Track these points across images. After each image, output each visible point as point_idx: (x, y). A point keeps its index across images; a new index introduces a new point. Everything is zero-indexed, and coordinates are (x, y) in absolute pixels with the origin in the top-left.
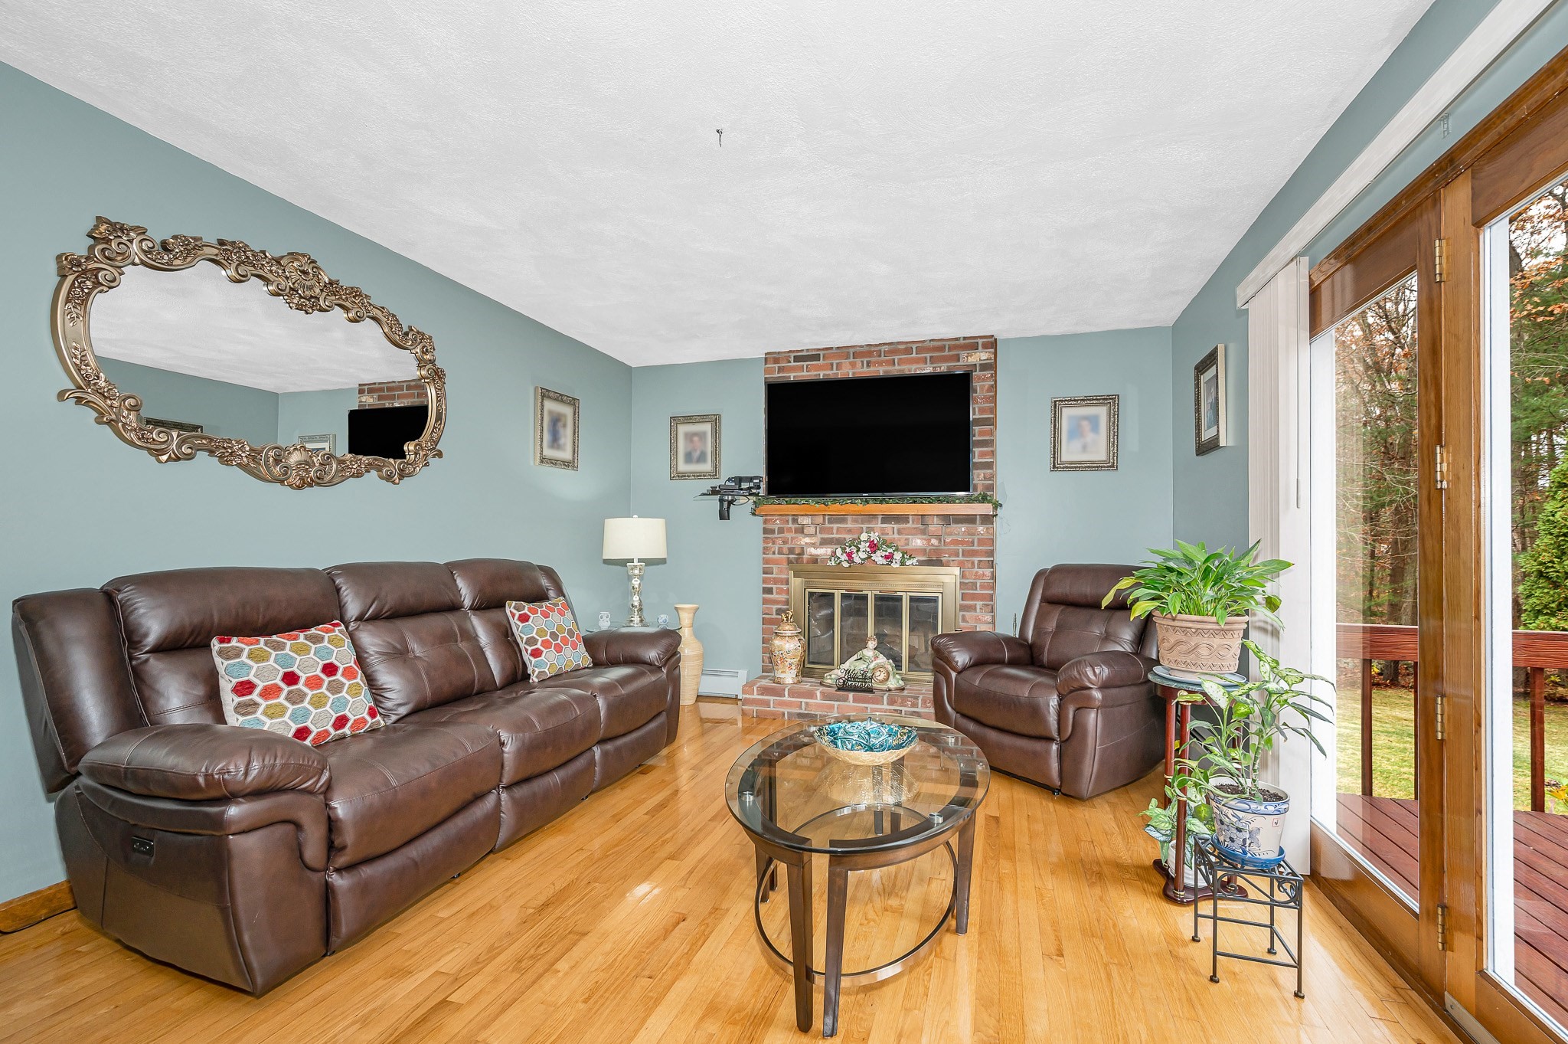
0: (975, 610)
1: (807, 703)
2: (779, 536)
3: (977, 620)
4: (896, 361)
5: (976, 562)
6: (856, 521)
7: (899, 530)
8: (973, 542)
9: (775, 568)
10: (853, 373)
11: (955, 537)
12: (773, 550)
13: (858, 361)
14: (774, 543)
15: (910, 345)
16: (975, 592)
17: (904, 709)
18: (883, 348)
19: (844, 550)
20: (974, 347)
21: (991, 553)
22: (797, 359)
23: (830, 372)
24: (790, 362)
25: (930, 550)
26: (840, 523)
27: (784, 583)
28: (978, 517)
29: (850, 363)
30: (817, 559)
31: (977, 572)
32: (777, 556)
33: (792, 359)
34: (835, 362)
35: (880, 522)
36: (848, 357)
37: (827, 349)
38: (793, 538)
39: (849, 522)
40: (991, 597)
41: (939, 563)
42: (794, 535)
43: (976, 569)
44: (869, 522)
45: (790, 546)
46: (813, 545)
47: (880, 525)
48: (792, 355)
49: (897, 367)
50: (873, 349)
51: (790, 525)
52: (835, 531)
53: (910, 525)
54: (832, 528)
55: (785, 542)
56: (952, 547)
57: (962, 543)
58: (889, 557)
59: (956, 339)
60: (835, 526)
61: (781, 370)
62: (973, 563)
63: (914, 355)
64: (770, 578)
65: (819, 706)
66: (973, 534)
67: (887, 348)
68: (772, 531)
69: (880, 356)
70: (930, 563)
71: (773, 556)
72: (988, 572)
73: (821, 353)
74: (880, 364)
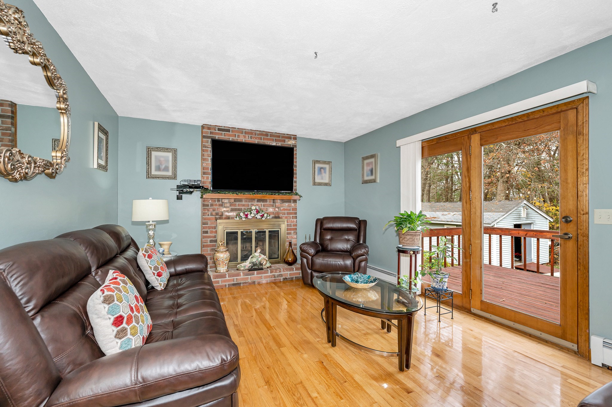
0: (291, 234)
1: (237, 279)
2: (211, 207)
3: (292, 238)
4: (262, 138)
5: (291, 217)
6: (246, 201)
7: (264, 205)
8: (290, 210)
9: (209, 222)
10: (245, 140)
11: (284, 208)
12: (208, 214)
13: (247, 135)
14: (208, 211)
15: (268, 133)
16: (291, 227)
17: (276, 274)
18: (257, 132)
19: (244, 213)
20: (290, 138)
21: (296, 213)
22: (219, 130)
23: (235, 138)
24: (216, 130)
25: (276, 212)
26: (239, 202)
27: (214, 228)
28: (292, 200)
29: (243, 136)
30: (229, 217)
31: (292, 220)
32: (210, 216)
33: (217, 129)
34: (237, 134)
35: (256, 202)
36: (242, 133)
37: (233, 128)
38: (218, 209)
39: (243, 201)
40: (296, 229)
41: (279, 217)
42: (218, 207)
43: (291, 219)
44: (252, 202)
45: (216, 212)
46: (227, 211)
47: (256, 203)
48: (217, 127)
49: (262, 141)
50: (253, 132)
51: (216, 203)
52: (237, 205)
53: (268, 203)
54: (236, 204)
55: (214, 210)
56: (283, 211)
57: (287, 210)
58: (262, 216)
59: (284, 134)
60: (237, 203)
61: (211, 133)
62: (290, 217)
63: (269, 137)
64: (206, 227)
65: (243, 279)
66: (290, 207)
67: (258, 132)
68: (208, 205)
69: (256, 135)
70: (276, 217)
71: (208, 216)
72: (295, 220)
73: (231, 129)
74: (256, 138)
